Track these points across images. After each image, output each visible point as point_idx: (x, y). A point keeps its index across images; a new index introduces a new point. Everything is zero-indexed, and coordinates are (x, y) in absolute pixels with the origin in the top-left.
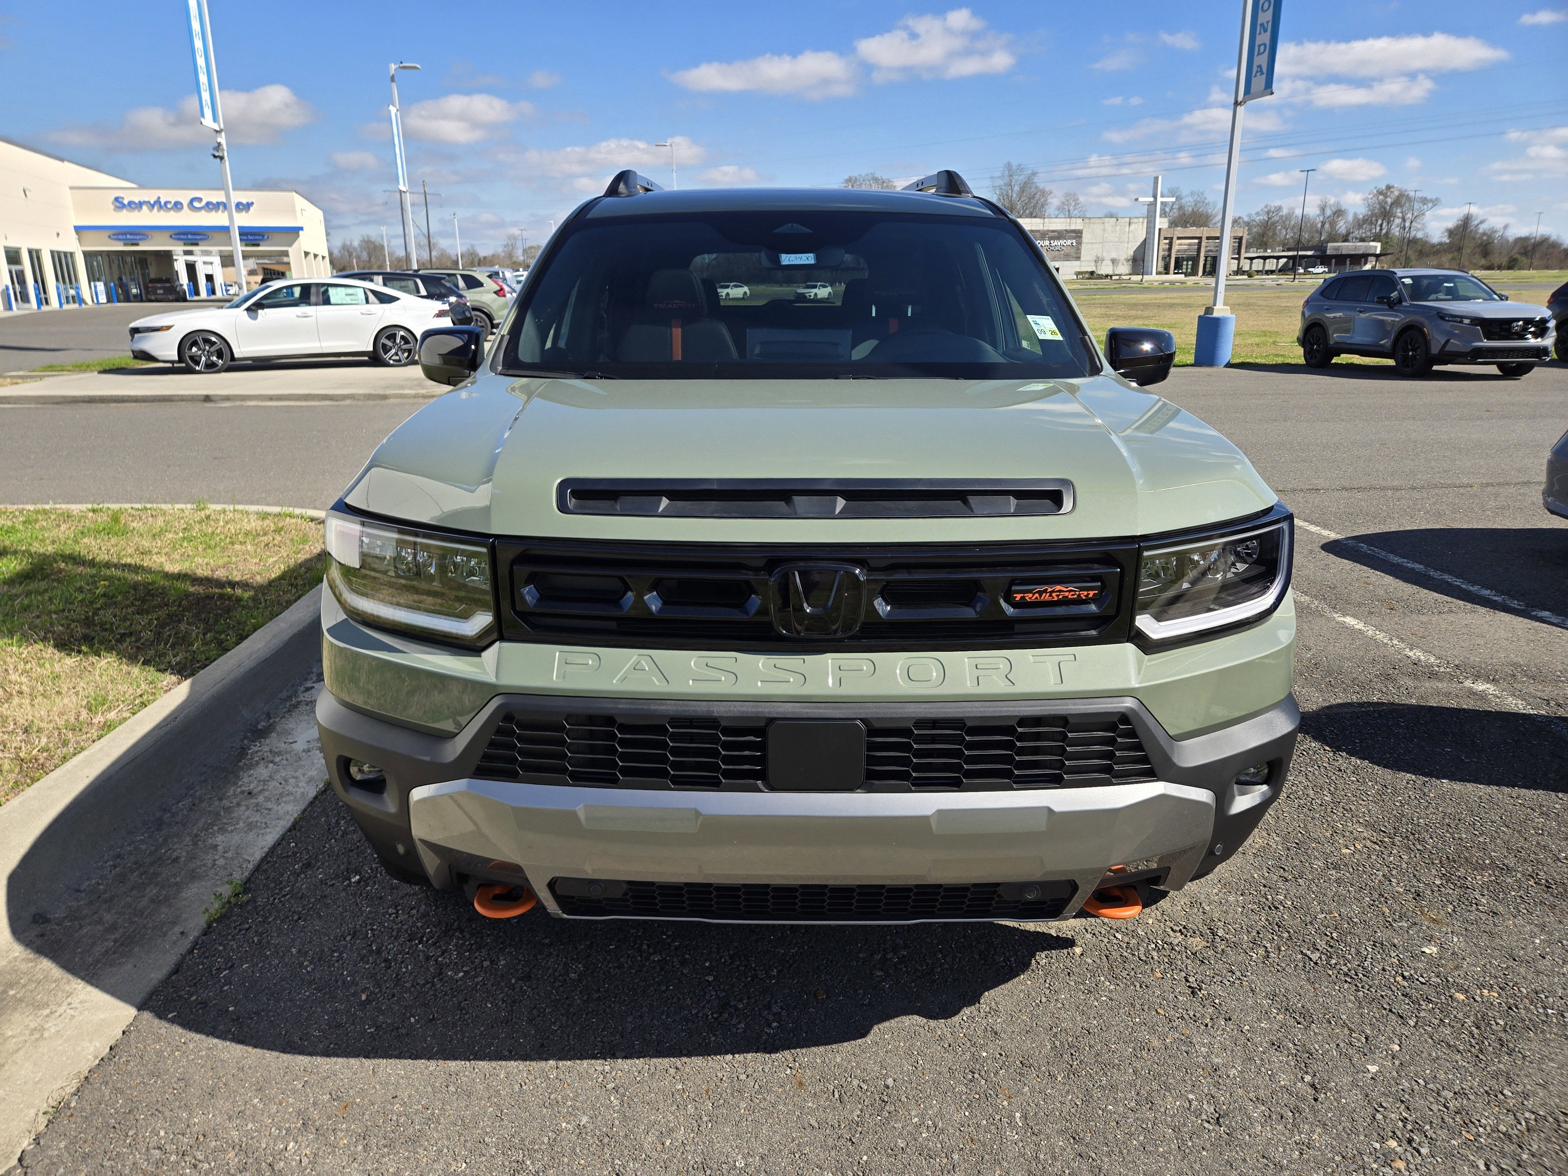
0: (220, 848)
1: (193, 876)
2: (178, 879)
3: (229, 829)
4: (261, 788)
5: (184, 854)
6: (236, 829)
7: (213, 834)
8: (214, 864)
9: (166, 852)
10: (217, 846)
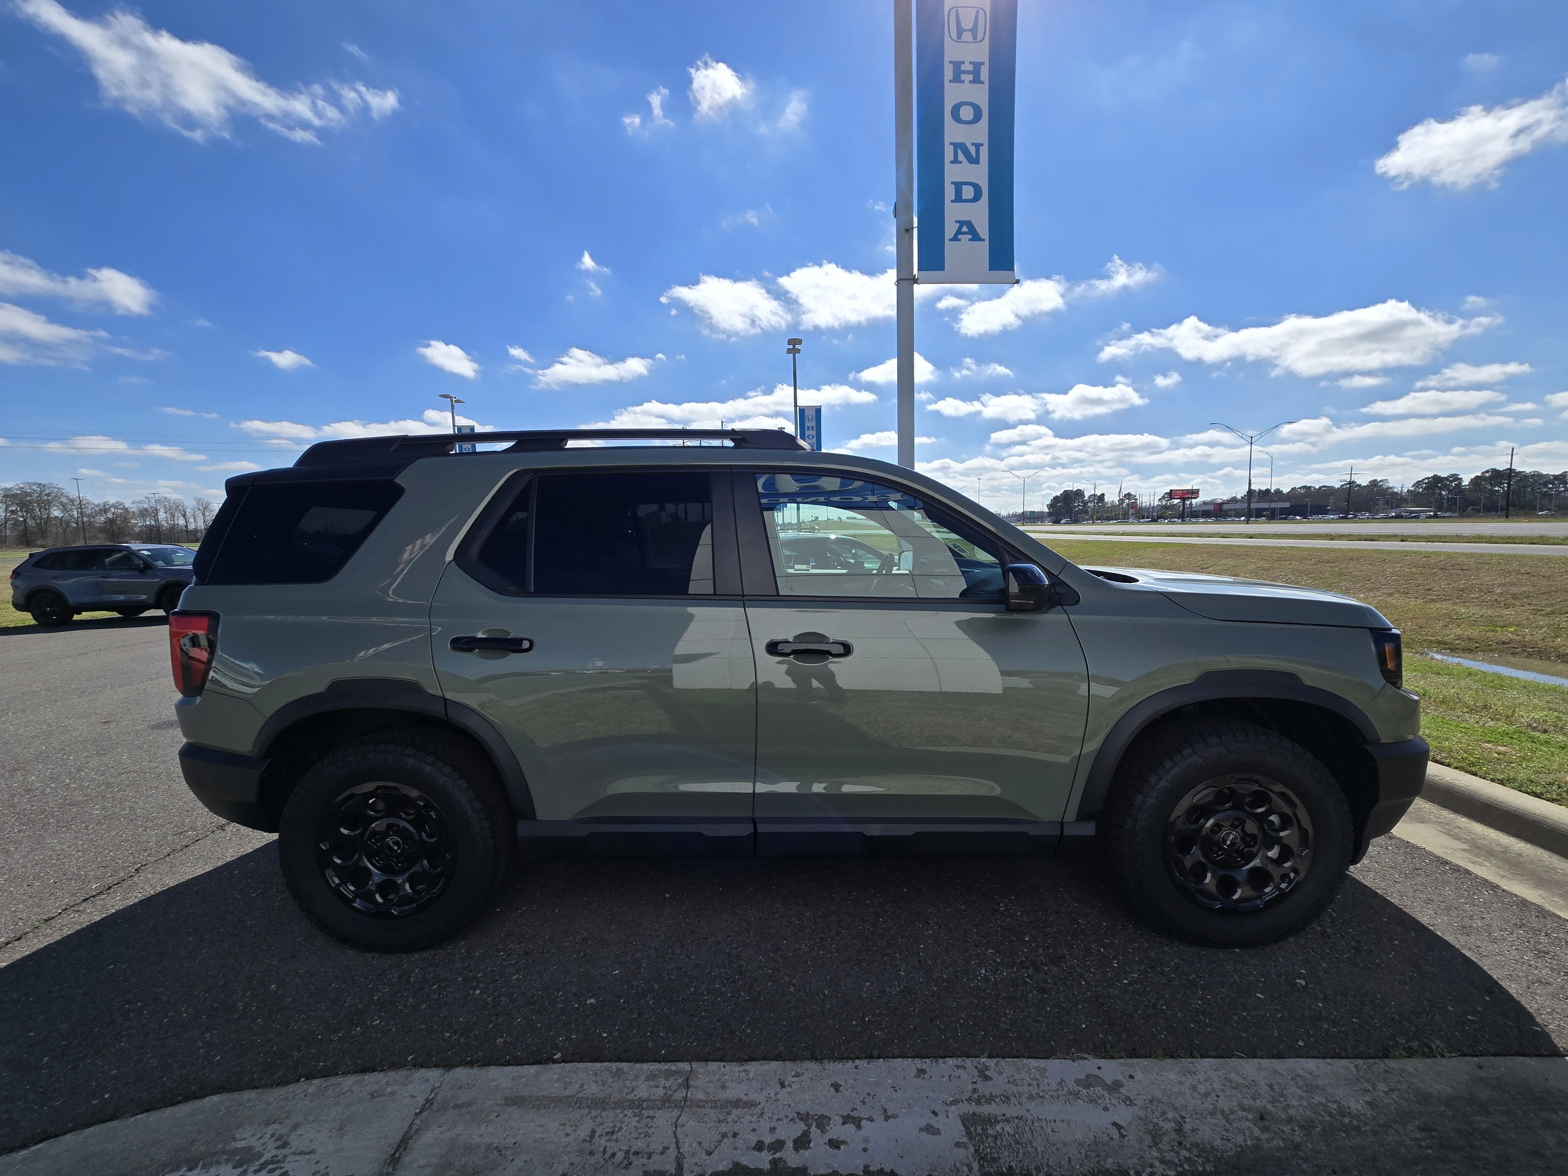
0: (1368, 1099)
1: (1424, 1098)
2: (1443, 1108)
3: (1335, 1106)
4: (1241, 1113)
5: (1410, 1127)
6: (1328, 1100)
7: (1356, 1117)
8: (1390, 1090)
9: (1427, 1148)
10: (1368, 1103)
